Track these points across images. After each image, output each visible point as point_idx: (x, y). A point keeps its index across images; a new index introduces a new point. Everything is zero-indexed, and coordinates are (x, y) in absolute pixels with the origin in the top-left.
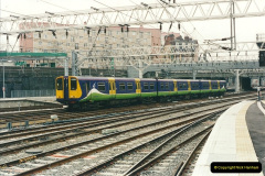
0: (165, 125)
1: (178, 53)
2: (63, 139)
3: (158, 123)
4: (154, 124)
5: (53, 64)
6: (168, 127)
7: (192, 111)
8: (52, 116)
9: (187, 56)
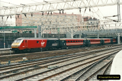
0: (83, 63)
1: (90, 25)
2: (25, 72)
3: (79, 61)
4: (77, 62)
5: (31, 32)
6: (85, 64)
7: (97, 54)
8: (24, 58)
9: (94, 26)
